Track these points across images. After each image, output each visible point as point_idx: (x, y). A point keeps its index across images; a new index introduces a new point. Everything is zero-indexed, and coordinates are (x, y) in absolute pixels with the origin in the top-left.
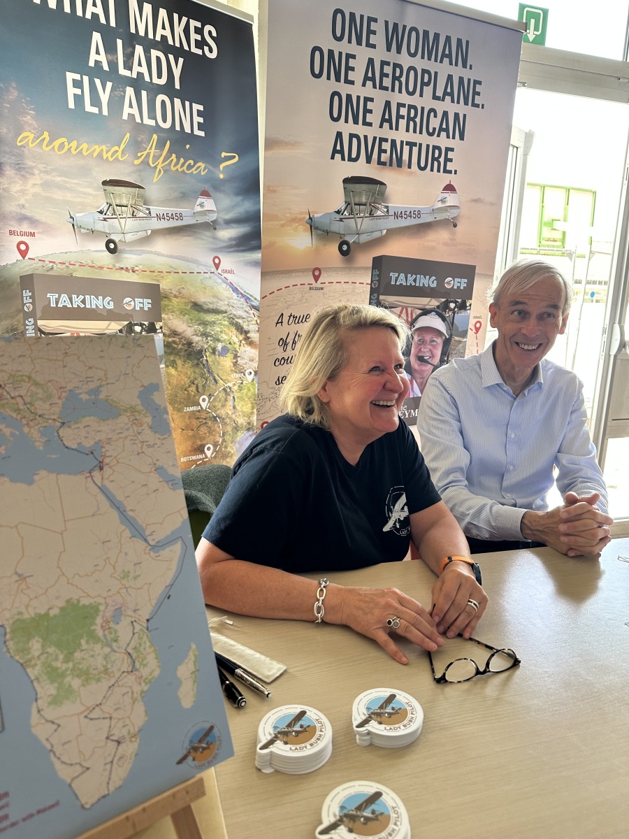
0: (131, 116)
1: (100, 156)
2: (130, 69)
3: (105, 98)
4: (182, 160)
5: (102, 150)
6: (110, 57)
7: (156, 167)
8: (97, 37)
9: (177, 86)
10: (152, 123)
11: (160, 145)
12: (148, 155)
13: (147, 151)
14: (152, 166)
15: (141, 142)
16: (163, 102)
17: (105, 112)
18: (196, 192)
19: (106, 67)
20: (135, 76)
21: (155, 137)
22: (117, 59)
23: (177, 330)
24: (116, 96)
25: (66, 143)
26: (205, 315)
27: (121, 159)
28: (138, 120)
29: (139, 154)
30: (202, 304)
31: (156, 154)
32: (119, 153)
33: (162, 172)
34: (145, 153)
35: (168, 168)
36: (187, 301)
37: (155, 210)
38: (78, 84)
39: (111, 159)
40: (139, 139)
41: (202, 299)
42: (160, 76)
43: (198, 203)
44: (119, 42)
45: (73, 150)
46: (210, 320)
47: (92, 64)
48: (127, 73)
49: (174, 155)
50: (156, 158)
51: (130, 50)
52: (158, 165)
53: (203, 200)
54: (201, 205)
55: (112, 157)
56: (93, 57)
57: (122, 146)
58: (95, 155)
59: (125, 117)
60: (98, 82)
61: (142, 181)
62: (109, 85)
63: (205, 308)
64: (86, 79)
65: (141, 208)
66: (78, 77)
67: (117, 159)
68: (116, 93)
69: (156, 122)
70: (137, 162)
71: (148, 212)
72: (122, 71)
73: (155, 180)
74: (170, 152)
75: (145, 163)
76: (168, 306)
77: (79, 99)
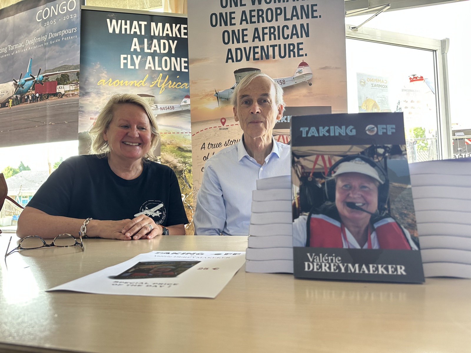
0: (150, 68)
1: (133, 85)
2: (151, 49)
3: (137, 62)
4: (175, 83)
5: (134, 83)
6: (141, 46)
7: (161, 87)
8: (135, 40)
9: (173, 52)
10: (160, 69)
11: (164, 77)
12: (157, 83)
13: (157, 81)
14: (159, 87)
15: (154, 77)
16: (166, 60)
17: (137, 67)
18: (182, 96)
19: (139, 50)
20: (152, 51)
21: (161, 75)
22: (144, 46)
23: (168, 160)
24: (143, 60)
25: (119, 82)
26: (185, 153)
27: (143, 85)
28: (153, 69)
29: (153, 83)
30: (183, 148)
31: (161, 82)
32: (143, 83)
33: (164, 89)
34: (156, 82)
35: (167, 87)
36: (174, 146)
37: (159, 106)
38: (125, 59)
39: (138, 86)
40: (153, 76)
41: (183, 145)
42: (164, 49)
43: (183, 101)
44: (146, 40)
45: (121, 85)
46: (188, 156)
47: (132, 50)
48: (149, 51)
49: (170, 81)
50: (161, 83)
51: (150, 42)
52: (162, 86)
53: (186, 100)
54: (185, 102)
55: (139, 85)
56: (133, 47)
57: (144, 80)
58: (131, 85)
59: (147, 68)
60: (134, 56)
61: (153, 94)
62: (140, 57)
63: (185, 150)
64: (129, 56)
65: (153, 105)
66: (125, 56)
67: (141, 86)
68: (143, 59)
69: (162, 68)
70: (151, 86)
71: (156, 107)
72: (146, 50)
73: (160, 93)
74: (168, 80)
75: (156, 86)
76: (165, 148)
77: (126, 64)
